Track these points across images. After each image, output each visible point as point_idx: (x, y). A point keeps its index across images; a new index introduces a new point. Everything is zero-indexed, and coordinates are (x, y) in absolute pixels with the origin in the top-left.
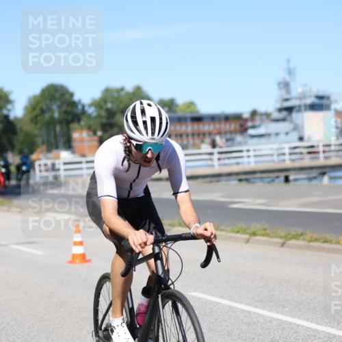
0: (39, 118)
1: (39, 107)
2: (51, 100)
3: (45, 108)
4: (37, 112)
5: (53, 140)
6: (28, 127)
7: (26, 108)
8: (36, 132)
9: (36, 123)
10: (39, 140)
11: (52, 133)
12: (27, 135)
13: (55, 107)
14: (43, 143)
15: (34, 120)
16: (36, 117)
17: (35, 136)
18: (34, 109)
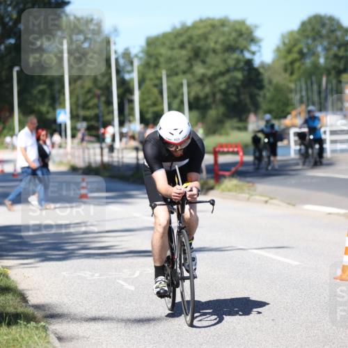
0: (297, 65)
1: (296, 49)
2: (314, 39)
3: (305, 50)
4: (295, 55)
5: (316, 98)
6: (281, 79)
7: (278, 50)
8: (292, 86)
9: (292, 73)
10: (295, 98)
11: (315, 87)
12: (278, 89)
13: (320, 49)
14: (301, 102)
15: (289, 68)
16: (292, 63)
17: (291, 91)
18: (289, 51)
